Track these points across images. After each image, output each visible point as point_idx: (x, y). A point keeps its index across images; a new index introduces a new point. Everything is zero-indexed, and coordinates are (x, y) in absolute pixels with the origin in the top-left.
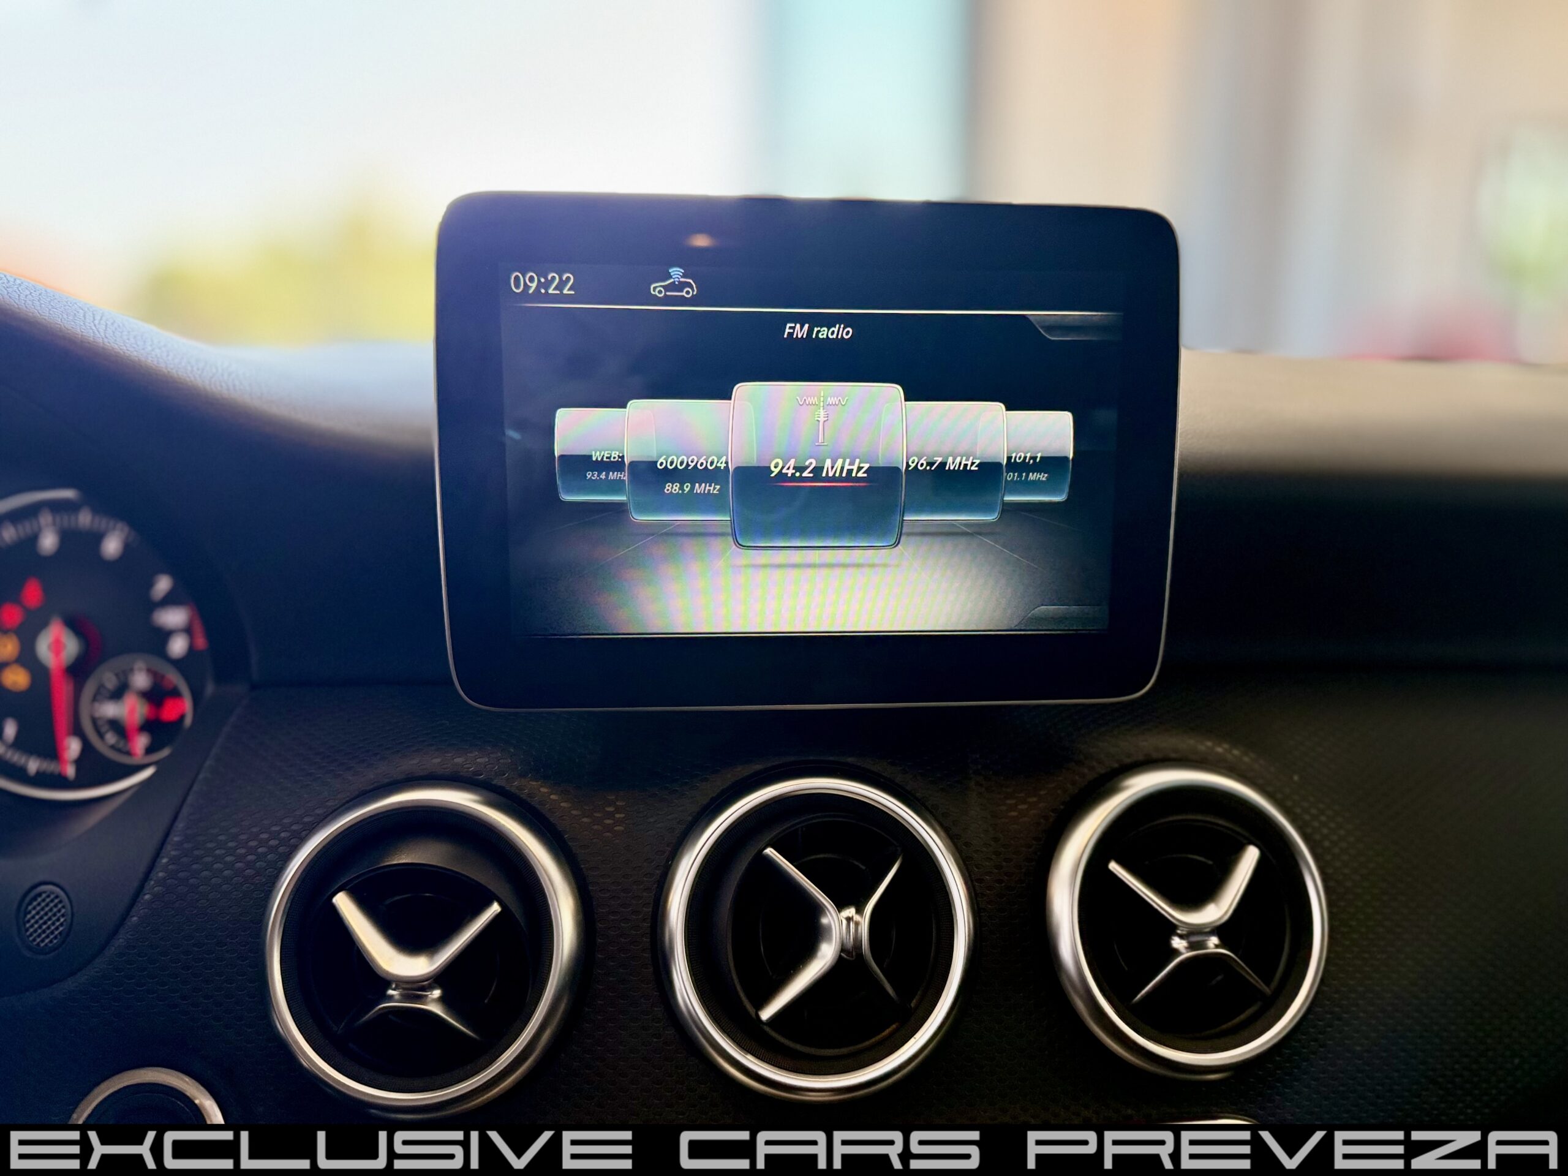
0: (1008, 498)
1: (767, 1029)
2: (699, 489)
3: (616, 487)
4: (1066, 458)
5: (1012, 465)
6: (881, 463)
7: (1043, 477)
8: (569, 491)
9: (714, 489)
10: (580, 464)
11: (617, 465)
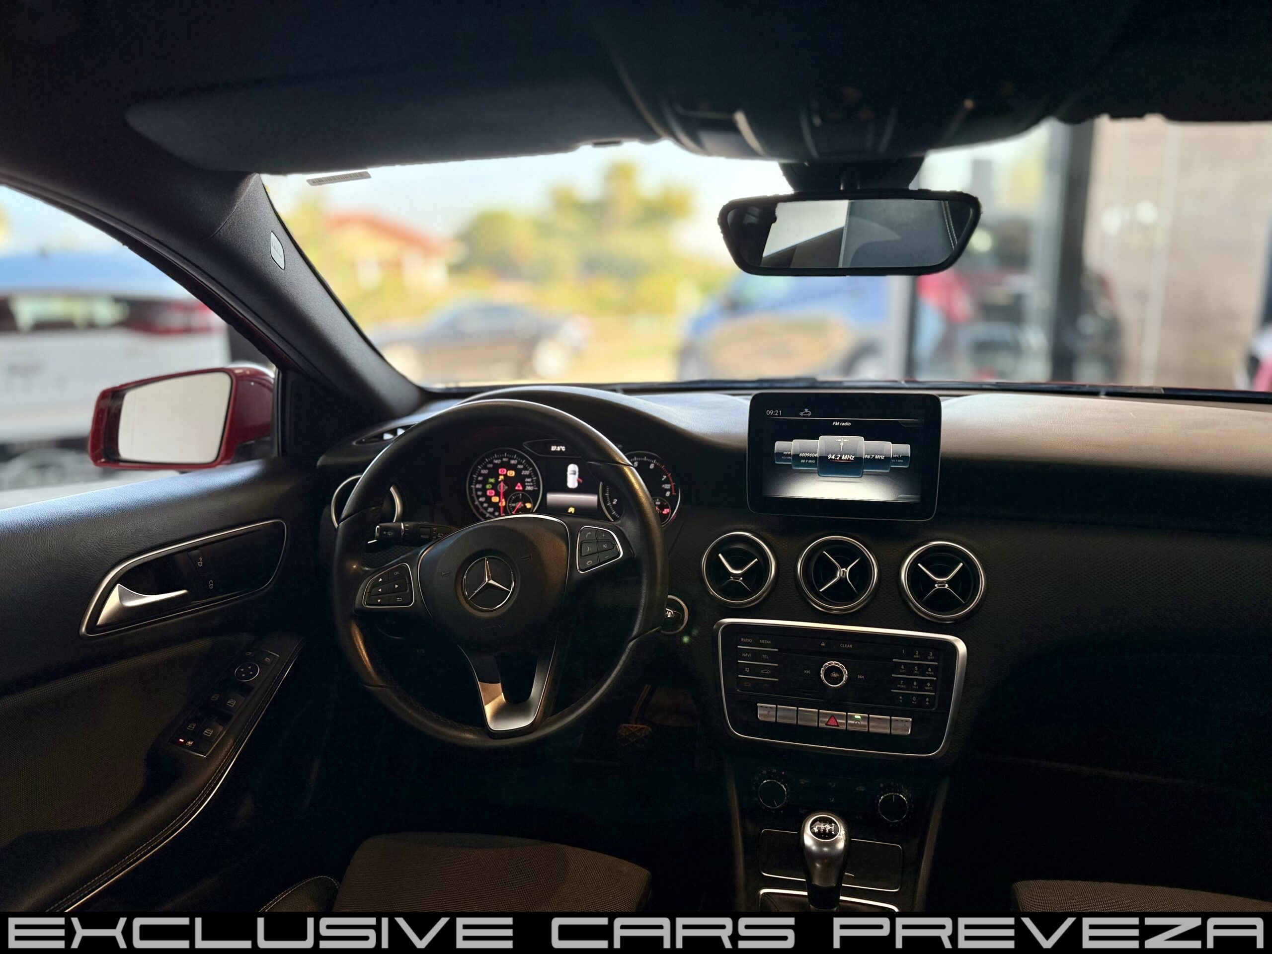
0: (892, 466)
1: (821, 594)
2: (810, 461)
3: (789, 460)
4: (908, 456)
5: (893, 458)
6: (858, 456)
7: (902, 461)
8: (777, 462)
9: (814, 461)
10: (781, 454)
11: (790, 455)
